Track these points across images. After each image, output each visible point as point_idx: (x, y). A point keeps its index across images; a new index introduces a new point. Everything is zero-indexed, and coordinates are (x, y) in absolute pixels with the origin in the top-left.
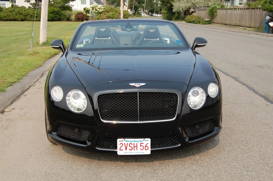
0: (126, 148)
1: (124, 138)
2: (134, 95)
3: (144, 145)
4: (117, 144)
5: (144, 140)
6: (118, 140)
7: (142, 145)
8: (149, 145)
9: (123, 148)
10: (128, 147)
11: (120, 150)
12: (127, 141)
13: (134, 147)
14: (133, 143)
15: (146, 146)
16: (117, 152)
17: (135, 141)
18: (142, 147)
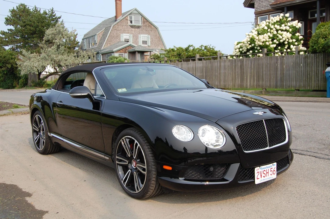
0: (261, 176)
1: (260, 166)
2: (261, 123)
3: (273, 170)
4: (254, 174)
5: (273, 165)
6: (256, 169)
7: (272, 170)
8: (276, 169)
9: (259, 176)
10: (263, 175)
11: (257, 179)
12: (261, 169)
13: (267, 173)
14: (265, 170)
15: (274, 171)
16: (254, 181)
17: (267, 167)
18: (272, 172)
